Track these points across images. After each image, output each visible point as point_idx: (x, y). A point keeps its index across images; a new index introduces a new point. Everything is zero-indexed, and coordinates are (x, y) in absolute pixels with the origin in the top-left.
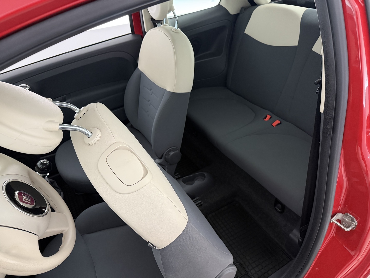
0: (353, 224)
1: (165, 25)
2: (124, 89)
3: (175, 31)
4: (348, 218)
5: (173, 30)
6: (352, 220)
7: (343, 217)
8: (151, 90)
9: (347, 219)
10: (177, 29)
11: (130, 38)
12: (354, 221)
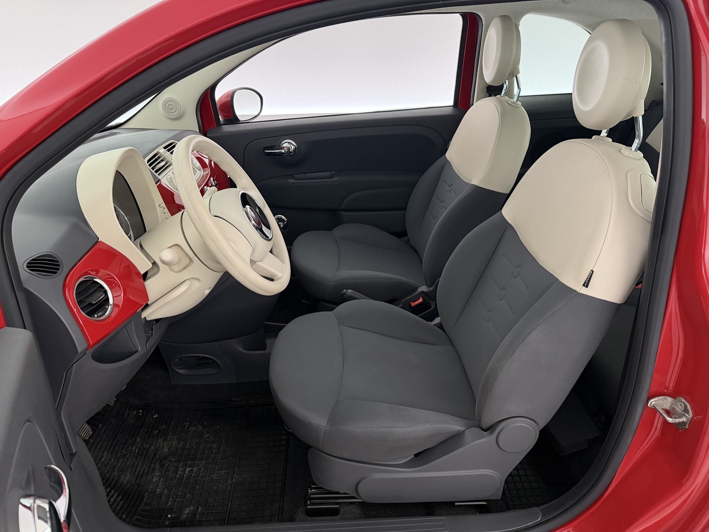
0: (686, 416)
1: (502, 96)
2: (414, 185)
3: (512, 104)
4: (680, 404)
5: (509, 102)
6: (686, 410)
7: (672, 404)
8: (452, 186)
9: (679, 409)
10: (517, 101)
11: (449, 111)
12: (687, 412)
